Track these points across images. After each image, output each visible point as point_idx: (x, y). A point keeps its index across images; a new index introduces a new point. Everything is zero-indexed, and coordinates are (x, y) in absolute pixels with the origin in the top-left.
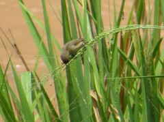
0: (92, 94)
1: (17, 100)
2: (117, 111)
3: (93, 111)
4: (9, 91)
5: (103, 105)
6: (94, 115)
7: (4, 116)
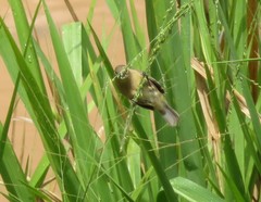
0: (195, 66)
1: (55, 74)
2: (243, 99)
3: (197, 98)
4: (39, 59)
5: (217, 86)
6: (199, 106)
7: (30, 105)
